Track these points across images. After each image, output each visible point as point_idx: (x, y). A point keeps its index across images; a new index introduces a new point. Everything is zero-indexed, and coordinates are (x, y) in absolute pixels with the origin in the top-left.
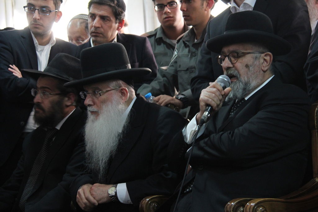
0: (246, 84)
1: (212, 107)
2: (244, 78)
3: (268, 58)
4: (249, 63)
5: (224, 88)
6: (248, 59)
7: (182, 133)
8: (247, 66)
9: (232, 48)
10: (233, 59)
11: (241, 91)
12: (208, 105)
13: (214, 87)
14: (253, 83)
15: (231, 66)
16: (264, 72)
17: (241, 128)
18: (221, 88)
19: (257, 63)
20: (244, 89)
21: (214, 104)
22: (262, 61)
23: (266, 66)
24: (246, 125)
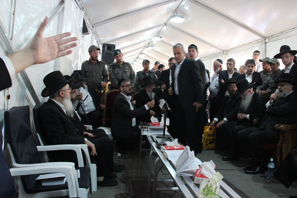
0: (285, 93)
1: (274, 99)
2: (284, 92)
3: (291, 86)
4: (286, 88)
5: (278, 94)
6: (285, 87)
7: (265, 105)
8: (285, 89)
9: (281, 83)
10: (281, 86)
11: (283, 95)
12: (273, 99)
13: (275, 94)
14: (287, 93)
15: (280, 88)
16: (290, 90)
17: (282, 106)
18: (277, 94)
19: (288, 88)
20: (284, 95)
21: (275, 98)
22: (289, 87)
23: (290, 89)
24: (283, 105)
